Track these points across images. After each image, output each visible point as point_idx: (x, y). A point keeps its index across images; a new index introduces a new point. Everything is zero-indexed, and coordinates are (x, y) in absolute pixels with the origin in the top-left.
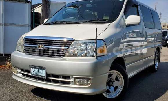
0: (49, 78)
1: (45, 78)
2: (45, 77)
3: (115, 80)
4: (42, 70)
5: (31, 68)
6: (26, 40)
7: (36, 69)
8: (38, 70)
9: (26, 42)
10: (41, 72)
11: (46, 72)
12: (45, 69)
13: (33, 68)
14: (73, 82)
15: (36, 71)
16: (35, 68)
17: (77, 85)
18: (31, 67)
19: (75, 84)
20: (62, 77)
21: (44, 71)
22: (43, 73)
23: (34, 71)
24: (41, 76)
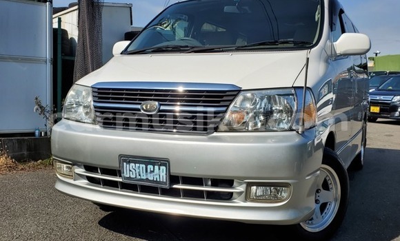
0: (175, 186)
1: (167, 186)
2: (165, 183)
3: (322, 189)
4: (156, 167)
5: (125, 164)
6: (99, 93)
7: (137, 165)
8: (144, 166)
9: (100, 98)
10: (153, 171)
11: (169, 170)
12: (165, 165)
13: (129, 162)
14: (244, 194)
15: (137, 171)
16: (135, 162)
17: (253, 200)
18: (125, 161)
19: (247, 198)
20: (210, 183)
21: (163, 168)
22: (160, 174)
23: (132, 171)
24: (153, 181)
